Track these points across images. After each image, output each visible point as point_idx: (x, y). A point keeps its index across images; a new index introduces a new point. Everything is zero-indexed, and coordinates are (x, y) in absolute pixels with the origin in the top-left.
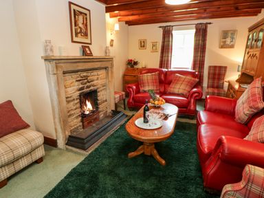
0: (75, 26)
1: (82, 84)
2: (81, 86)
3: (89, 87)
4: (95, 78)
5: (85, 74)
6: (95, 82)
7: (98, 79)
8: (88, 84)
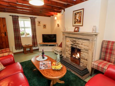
0: (75, 19)
1: (73, 43)
2: (73, 44)
3: (76, 46)
4: (80, 43)
5: (74, 39)
6: (80, 45)
7: (82, 44)
8: (76, 44)
